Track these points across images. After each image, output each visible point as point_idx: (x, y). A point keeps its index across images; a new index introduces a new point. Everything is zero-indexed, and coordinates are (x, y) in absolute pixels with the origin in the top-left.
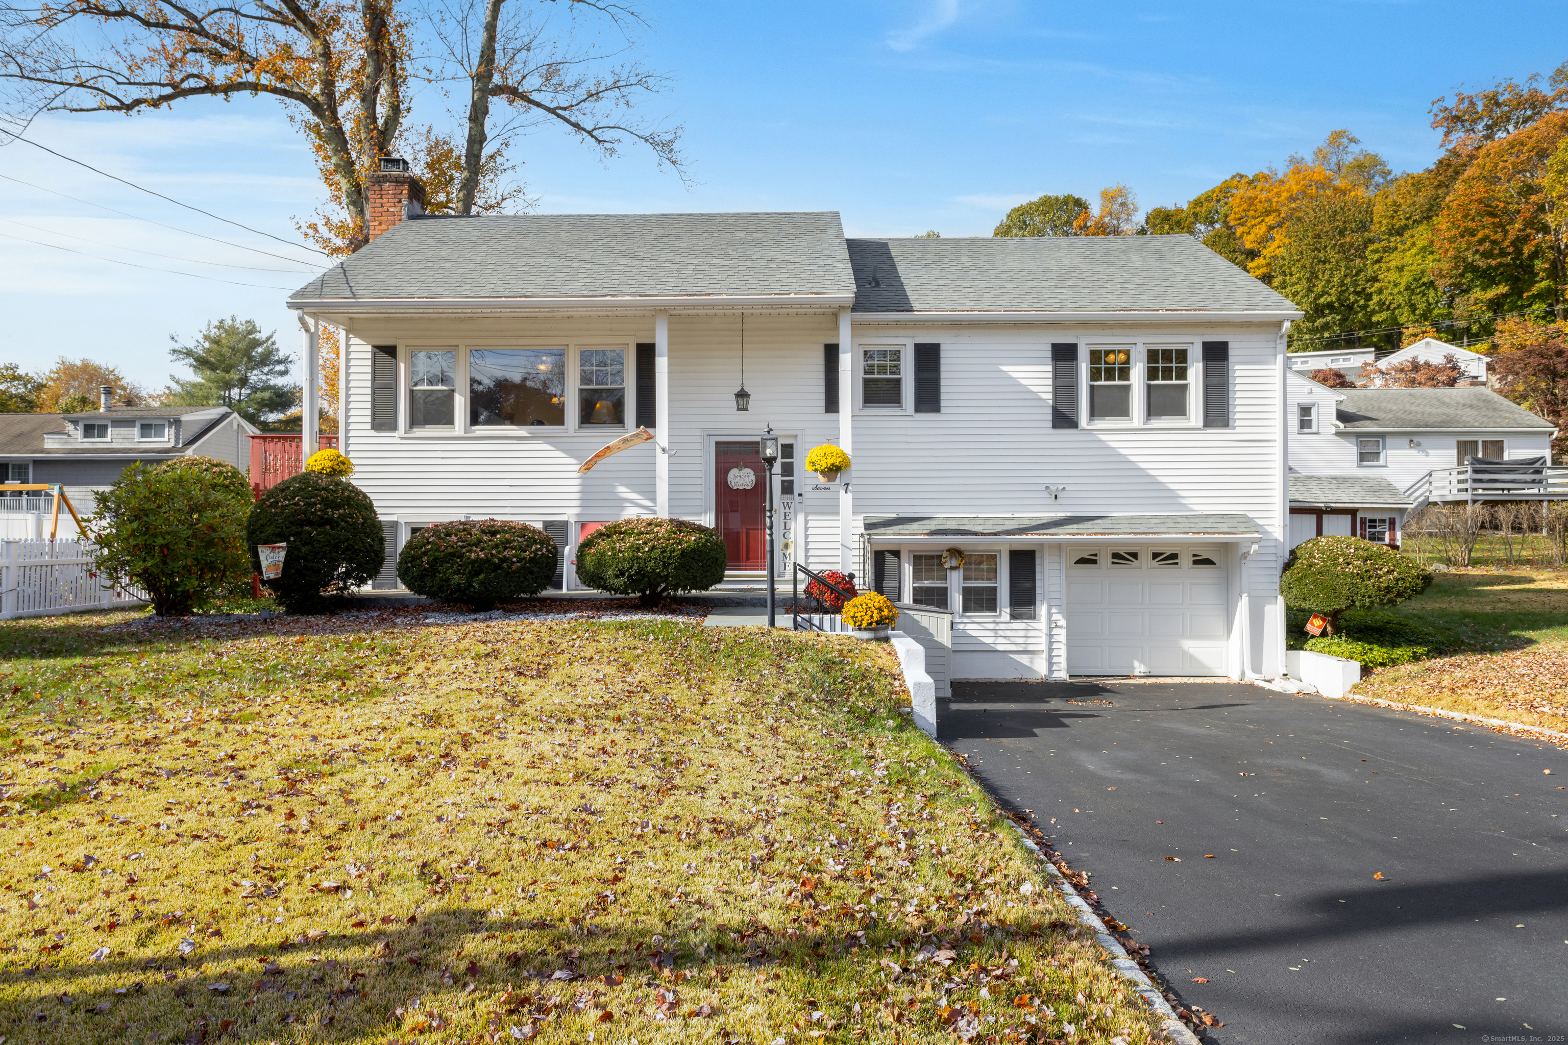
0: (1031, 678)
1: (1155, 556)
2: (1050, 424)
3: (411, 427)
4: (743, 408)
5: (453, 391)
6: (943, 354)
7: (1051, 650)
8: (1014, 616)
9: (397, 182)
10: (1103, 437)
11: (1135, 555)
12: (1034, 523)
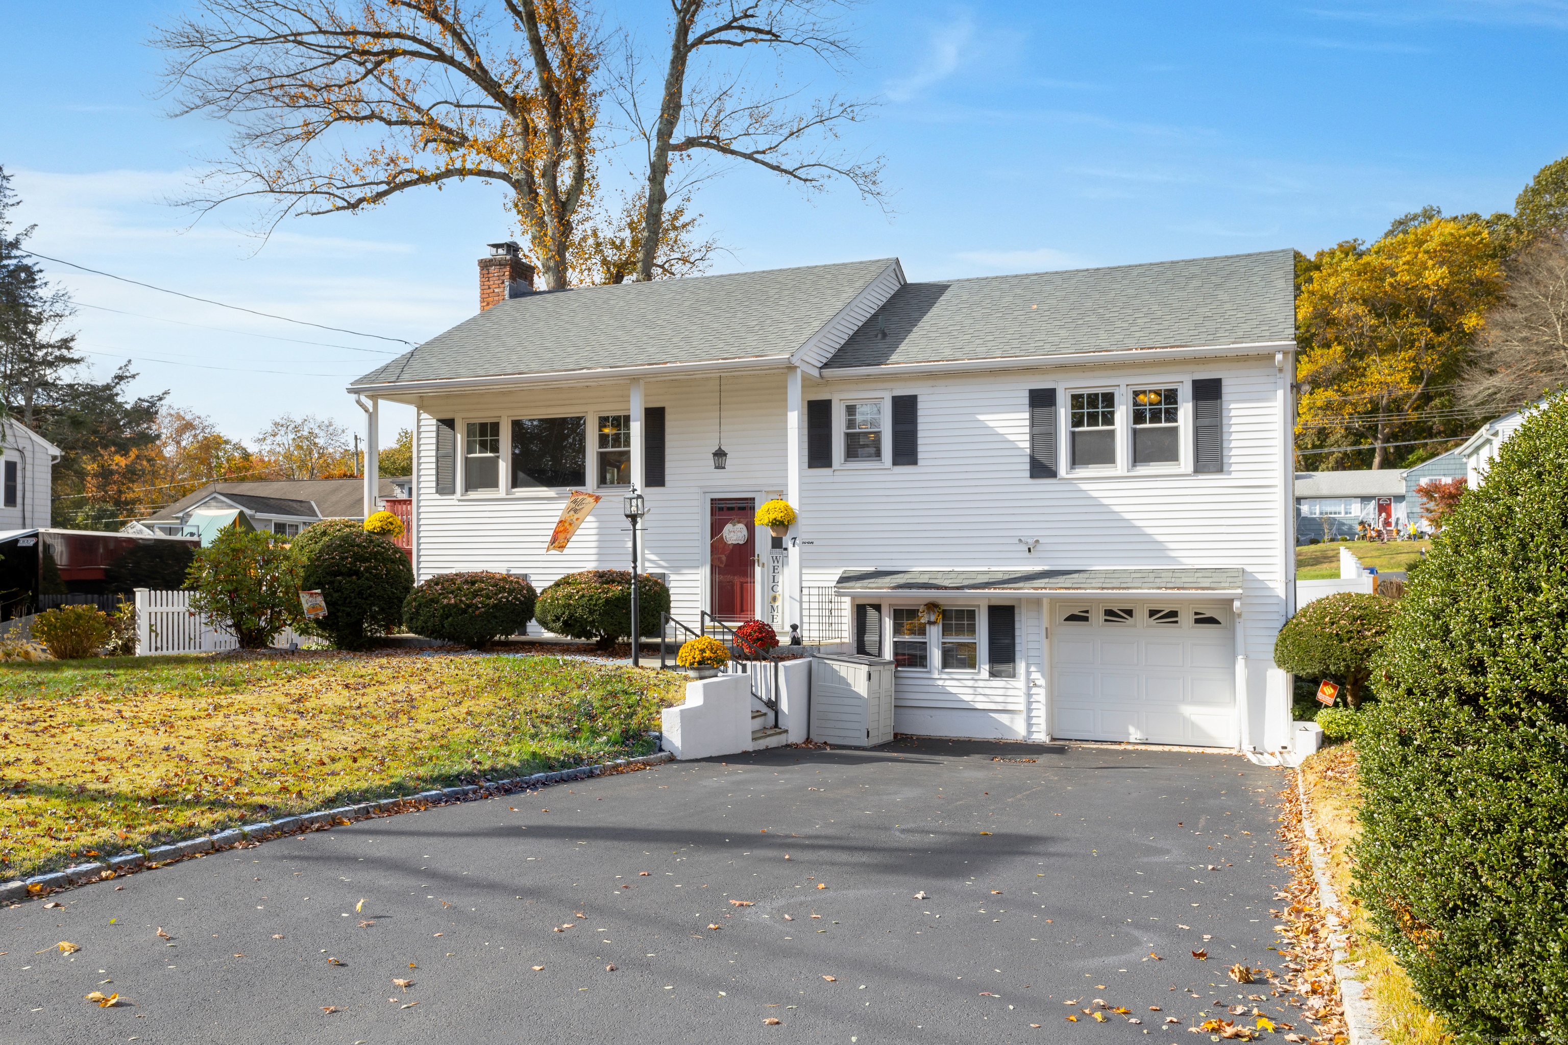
0: (1011, 738)
1: (1152, 613)
2: (1028, 474)
3: (466, 491)
4: (720, 467)
5: (498, 457)
6: (920, 405)
7: (1029, 710)
8: (993, 674)
9: (500, 265)
10: (1084, 486)
11: (1129, 613)
12: (1007, 577)
